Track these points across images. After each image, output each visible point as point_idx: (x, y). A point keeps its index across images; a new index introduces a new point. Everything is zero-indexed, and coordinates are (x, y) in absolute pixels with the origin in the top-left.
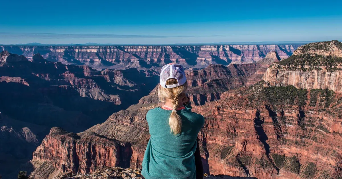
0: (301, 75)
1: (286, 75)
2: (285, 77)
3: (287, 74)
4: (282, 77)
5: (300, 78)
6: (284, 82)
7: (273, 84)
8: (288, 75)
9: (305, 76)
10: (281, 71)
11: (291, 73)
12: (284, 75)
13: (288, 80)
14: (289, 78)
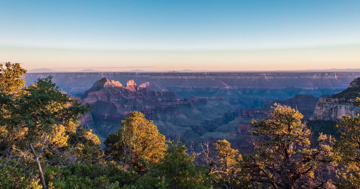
0: (351, 110)
1: (334, 109)
2: (333, 111)
3: (336, 107)
4: (331, 111)
5: (350, 112)
6: (333, 116)
7: (320, 118)
8: (337, 109)
9: (356, 111)
10: (329, 104)
11: (340, 107)
12: (332, 108)
13: (337, 114)
14: (338, 112)
